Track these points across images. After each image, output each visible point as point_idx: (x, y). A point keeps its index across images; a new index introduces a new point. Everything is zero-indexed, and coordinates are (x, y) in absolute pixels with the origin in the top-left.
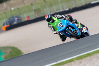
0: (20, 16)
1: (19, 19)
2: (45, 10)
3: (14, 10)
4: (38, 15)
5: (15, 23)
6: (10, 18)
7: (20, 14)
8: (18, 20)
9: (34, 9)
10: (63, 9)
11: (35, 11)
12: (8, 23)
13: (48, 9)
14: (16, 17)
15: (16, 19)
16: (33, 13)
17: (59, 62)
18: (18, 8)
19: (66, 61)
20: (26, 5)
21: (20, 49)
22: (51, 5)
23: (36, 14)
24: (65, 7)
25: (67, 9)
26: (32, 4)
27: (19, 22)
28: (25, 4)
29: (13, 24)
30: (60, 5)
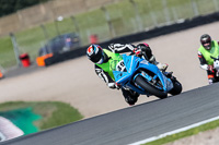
0: (77, 34)
1: (76, 40)
2: (133, 21)
3: (64, 20)
4: (117, 33)
5: (66, 49)
6: (54, 40)
7: (78, 30)
8: (72, 43)
9: (108, 18)
10: (172, 19)
11: (110, 23)
12: (50, 50)
13: (138, 19)
14: (68, 37)
15: (68, 40)
16: (107, 27)
17: (161, 136)
18: (73, 18)
19: (177, 134)
20: (91, 10)
21: (75, 107)
22: (146, 11)
23: (113, 31)
24: (176, 16)
25: (181, 21)
26: (103, 9)
27: (75, 46)
28: (88, 8)
29: (61, 52)
30: (166, 11)
